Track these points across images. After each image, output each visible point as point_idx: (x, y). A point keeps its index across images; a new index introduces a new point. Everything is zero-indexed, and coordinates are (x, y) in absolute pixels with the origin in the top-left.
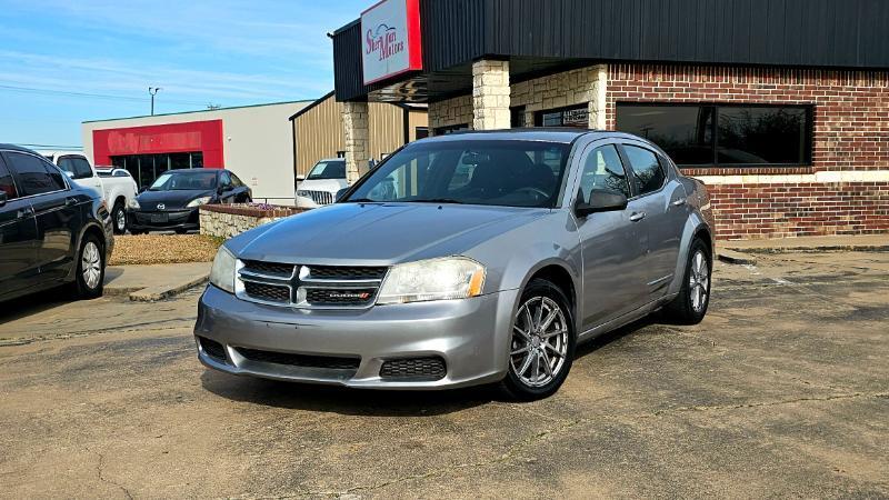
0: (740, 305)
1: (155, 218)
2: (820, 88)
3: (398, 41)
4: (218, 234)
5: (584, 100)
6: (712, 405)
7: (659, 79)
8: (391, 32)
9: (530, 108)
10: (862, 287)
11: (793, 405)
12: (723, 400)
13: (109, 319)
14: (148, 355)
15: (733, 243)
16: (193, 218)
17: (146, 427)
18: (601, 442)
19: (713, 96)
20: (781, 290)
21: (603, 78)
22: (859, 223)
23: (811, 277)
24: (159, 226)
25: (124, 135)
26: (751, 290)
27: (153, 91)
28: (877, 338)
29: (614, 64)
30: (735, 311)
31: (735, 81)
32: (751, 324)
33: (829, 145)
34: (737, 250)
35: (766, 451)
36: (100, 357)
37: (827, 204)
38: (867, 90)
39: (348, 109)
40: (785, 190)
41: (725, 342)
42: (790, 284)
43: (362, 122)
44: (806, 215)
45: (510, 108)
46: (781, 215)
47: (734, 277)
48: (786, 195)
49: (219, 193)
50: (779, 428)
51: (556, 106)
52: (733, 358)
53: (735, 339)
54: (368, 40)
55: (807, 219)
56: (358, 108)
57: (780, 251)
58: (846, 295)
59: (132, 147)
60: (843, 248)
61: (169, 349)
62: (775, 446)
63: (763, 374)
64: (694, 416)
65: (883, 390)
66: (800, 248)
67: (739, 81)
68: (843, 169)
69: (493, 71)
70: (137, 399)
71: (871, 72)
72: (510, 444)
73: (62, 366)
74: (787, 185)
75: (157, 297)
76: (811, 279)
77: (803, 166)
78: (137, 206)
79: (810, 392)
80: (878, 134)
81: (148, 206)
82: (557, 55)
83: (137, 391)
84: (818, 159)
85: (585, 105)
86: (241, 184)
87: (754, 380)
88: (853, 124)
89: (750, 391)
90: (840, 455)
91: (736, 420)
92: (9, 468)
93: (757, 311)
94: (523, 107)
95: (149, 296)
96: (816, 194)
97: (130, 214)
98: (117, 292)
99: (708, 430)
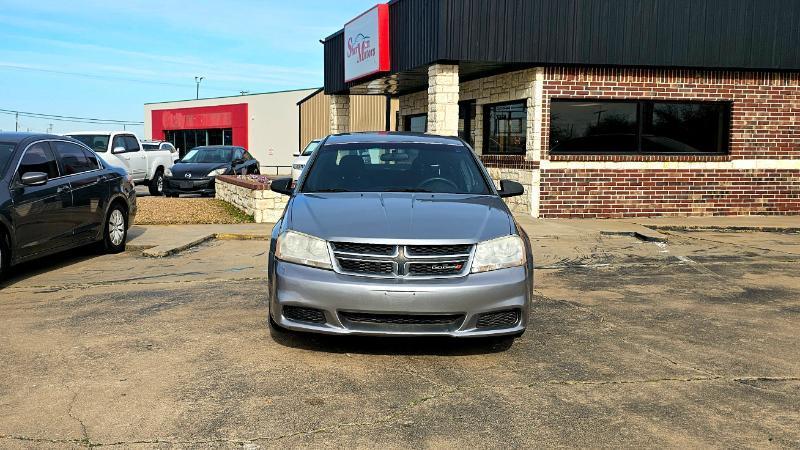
0: (639, 282)
1: (184, 185)
2: (737, 87)
3: (370, 48)
4: (227, 200)
5: (524, 96)
6: (581, 380)
7: (589, 79)
8: (366, 40)
9: (480, 102)
10: (759, 269)
11: (653, 384)
12: (594, 375)
13: (122, 273)
14: (139, 307)
15: (653, 222)
16: (212, 184)
17: (116, 370)
18: (473, 410)
19: (637, 94)
20: (681, 269)
21: (540, 78)
22: (772, 205)
23: (713, 257)
24: (186, 190)
25: (174, 114)
26: (654, 268)
27: (198, 80)
28: (756, 321)
29: (550, 68)
30: (633, 288)
31: (659, 81)
32: (643, 301)
33: (746, 136)
34: (654, 228)
35: (616, 428)
36: (103, 307)
37: (742, 188)
38: (782, 88)
39: (334, 101)
40: (703, 175)
41: (614, 318)
42: (692, 262)
43: (344, 110)
44: (722, 197)
45: (459, 103)
46: (699, 197)
47: (643, 254)
48: (704, 179)
49: (233, 166)
50: (634, 407)
51: (501, 101)
52: (615, 334)
53: (624, 315)
54: (349, 46)
55: (724, 201)
56: (342, 99)
57: (694, 229)
58: (740, 276)
59: (180, 124)
60: (753, 229)
61: (156, 301)
62: (625, 425)
63: (637, 352)
64: (563, 389)
65: (742, 374)
66: (712, 228)
67: (662, 81)
68: (758, 158)
69: (445, 73)
70: (116, 346)
71: (786, 74)
72: (395, 407)
73: (75, 312)
74: (705, 171)
75: (163, 254)
76: (713, 258)
77: (719, 154)
78: (171, 174)
79: (673, 372)
80: (792, 128)
81: (178, 174)
82: (499, 60)
83: (121, 338)
84: (735, 149)
85: (524, 101)
86: (251, 158)
87: (627, 357)
88: (768, 119)
89: (619, 368)
90: (682, 438)
91: (597, 396)
92: (7, 399)
93: (653, 288)
94: (474, 101)
95: (157, 253)
96: (732, 180)
97: (166, 181)
98: (136, 249)
99: (569, 404)
